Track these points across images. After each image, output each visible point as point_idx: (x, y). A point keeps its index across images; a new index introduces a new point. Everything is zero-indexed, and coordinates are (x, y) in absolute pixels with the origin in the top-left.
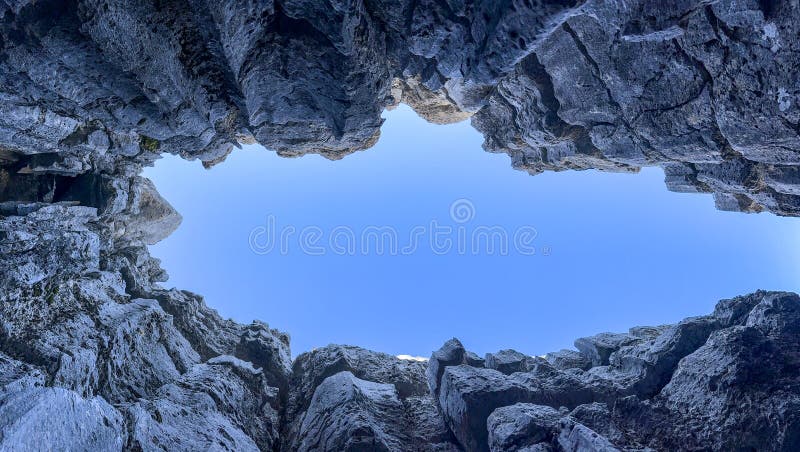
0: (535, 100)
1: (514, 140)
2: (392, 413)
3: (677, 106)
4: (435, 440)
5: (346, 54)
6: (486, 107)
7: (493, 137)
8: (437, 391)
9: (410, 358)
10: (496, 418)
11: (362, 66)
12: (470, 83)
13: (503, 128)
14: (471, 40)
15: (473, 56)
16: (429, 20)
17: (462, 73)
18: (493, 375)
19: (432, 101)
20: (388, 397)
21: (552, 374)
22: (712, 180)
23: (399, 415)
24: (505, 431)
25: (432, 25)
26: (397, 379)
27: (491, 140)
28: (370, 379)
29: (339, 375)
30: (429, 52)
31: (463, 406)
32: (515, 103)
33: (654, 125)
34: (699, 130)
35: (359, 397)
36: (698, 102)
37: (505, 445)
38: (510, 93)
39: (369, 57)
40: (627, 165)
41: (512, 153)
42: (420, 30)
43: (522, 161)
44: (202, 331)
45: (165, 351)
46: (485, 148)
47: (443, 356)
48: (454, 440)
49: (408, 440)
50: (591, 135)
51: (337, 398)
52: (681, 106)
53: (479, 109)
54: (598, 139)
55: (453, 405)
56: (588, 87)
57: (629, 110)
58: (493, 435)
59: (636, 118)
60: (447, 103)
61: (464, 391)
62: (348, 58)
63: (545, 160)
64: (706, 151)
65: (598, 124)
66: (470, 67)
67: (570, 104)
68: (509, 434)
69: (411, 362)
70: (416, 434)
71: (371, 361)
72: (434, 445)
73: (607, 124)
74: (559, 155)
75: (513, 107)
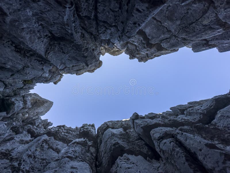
0: (142, 41)
1: (138, 54)
2: (123, 136)
3: (197, 20)
4: (136, 140)
5: (79, 44)
6: (127, 47)
7: (132, 55)
8: (134, 127)
9: (125, 120)
10: (153, 132)
11: (86, 46)
12: (122, 42)
13: (134, 52)
14: (119, 31)
15: (121, 35)
16: (104, 29)
17: (119, 41)
18: (149, 120)
19: (113, 50)
20: (121, 132)
21: (167, 118)
22: (217, 41)
23: (125, 136)
24: (157, 136)
25: (105, 30)
26: (123, 126)
27: (131, 56)
28: (116, 128)
29: (107, 130)
30: (107, 37)
31: (142, 130)
32: (135, 44)
33: (187, 32)
34: (209, 25)
35: (113, 135)
36: (207, 14)
37: (158, 139)
38: (133, 41)
39: (88, 43)
40: (175, 50)
41: (138, 58)
42: (102, 32)
43: (141, 60)
44: (66, 136)
45: (52, 150)
46: (130, 58)
47: (133, 118)
48: (142, 139)
49: (129, 142)
50: (162, 44)
51: (107, 137)
52: (199, 19)
53: (126, 48)
54: (164, 45)
55: (139, 130)
56: (158, 30)
57: (175, 30)
58: (153, 137)
59: (178, 32)
60: (117, 49)
61: (141, 126)
62: (80, 45)
63: (148, 57)
64: (214, 31)
65: (163, 40)
66: (120, 38)
67: (153, 38)
68: (158, 136)
69: (126, 121)
70: (131, 140)
71: (115, 124)
72: (137, 142)
73: (167, 39)
74: (152, 54)
75: (135, 45)
